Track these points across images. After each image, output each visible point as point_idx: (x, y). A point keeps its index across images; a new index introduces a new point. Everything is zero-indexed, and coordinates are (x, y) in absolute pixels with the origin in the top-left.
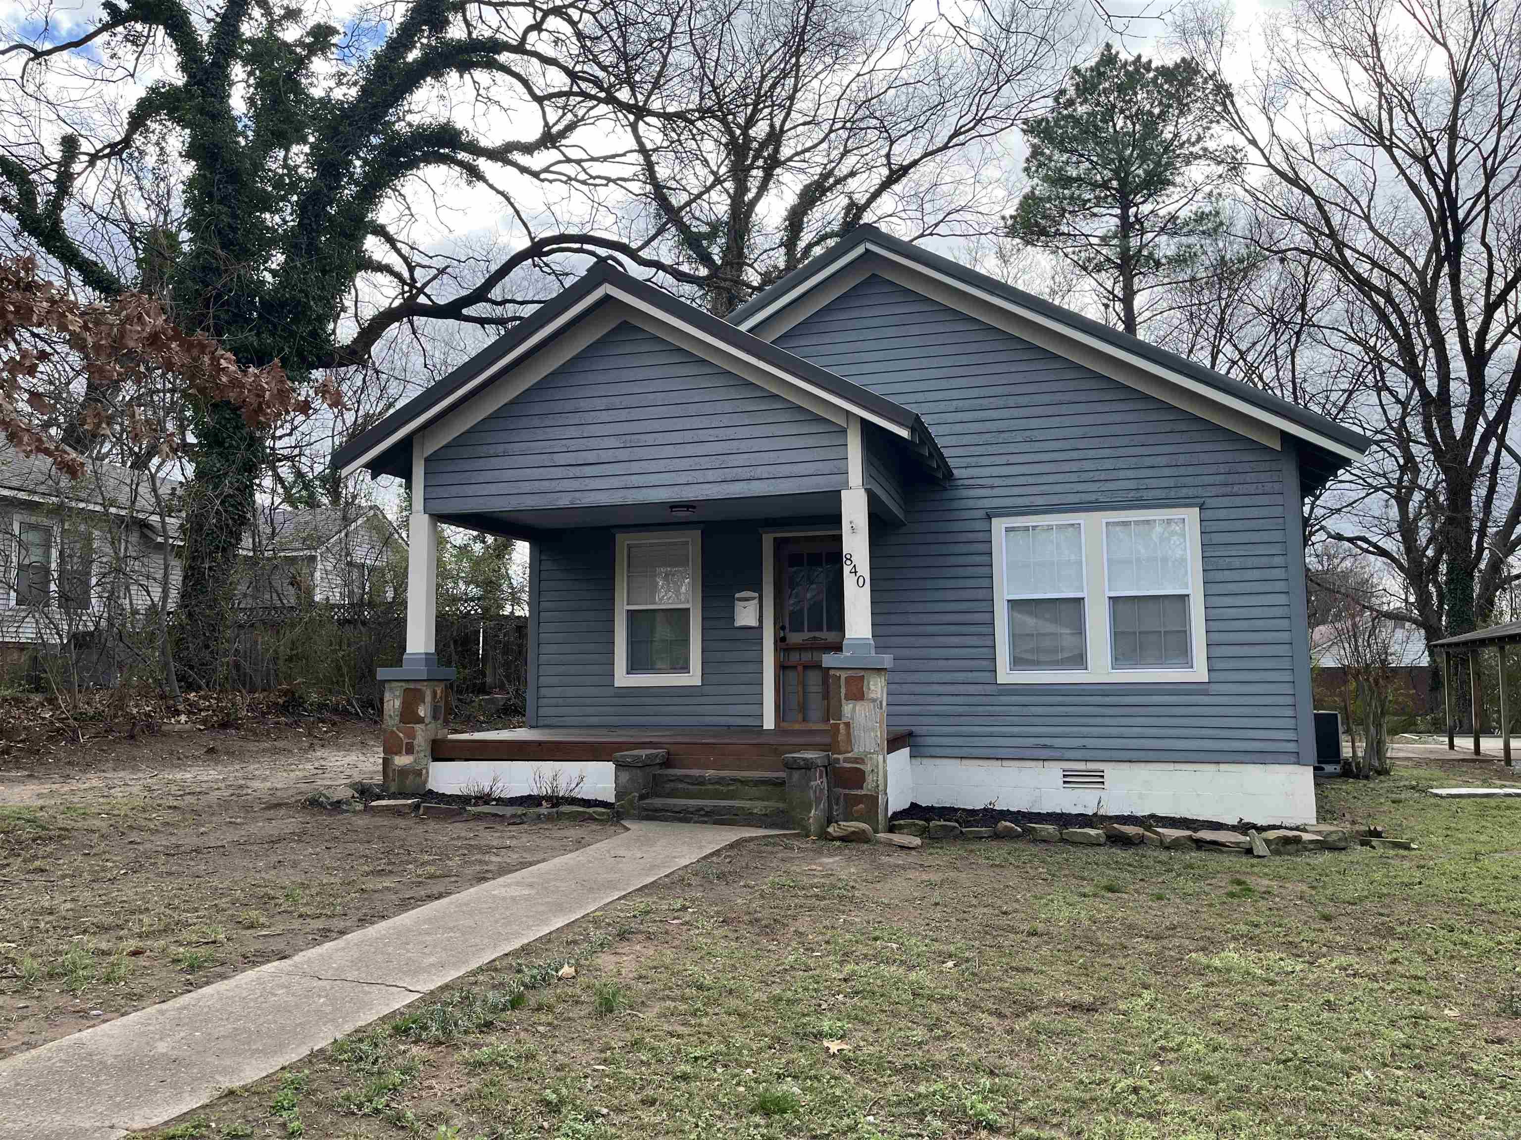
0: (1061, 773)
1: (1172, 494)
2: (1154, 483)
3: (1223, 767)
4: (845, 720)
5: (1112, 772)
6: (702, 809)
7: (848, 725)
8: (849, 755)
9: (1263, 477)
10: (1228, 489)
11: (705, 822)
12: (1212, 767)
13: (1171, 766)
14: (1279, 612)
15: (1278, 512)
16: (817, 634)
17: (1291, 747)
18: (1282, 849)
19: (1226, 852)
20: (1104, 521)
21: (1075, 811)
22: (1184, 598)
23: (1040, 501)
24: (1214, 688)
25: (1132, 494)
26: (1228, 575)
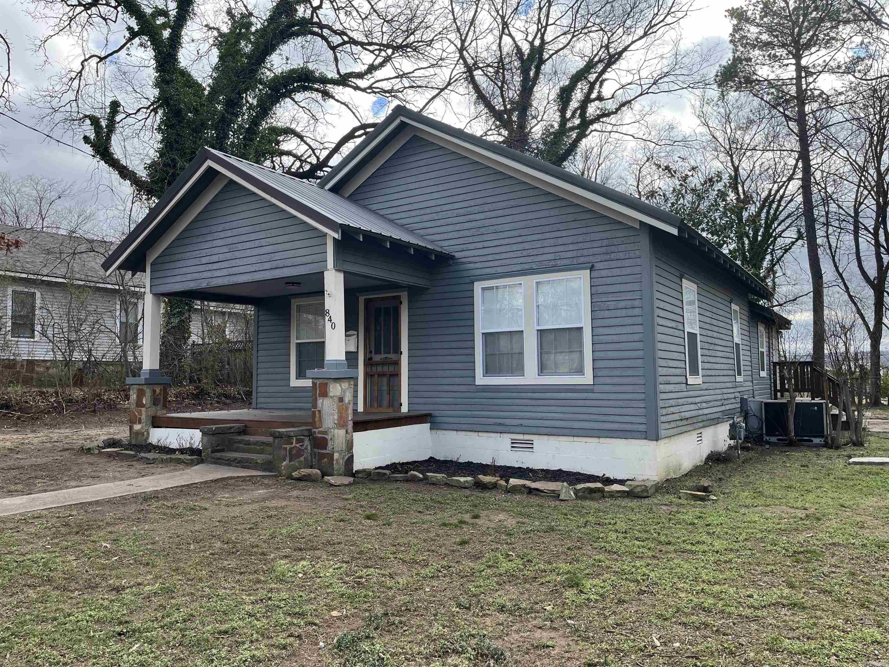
0: (510, 441)
1: (575, 262)
2: (563, 255)
3: (602, 440)
4: (318, 409)
5: (539, 442)
6: (236, 459)
7: (319, 411)
8: (320, 429)
9: (629, 247)
10: (607, 257)
11: (237, 467)
12: (595, 440)
13: (571, 439)
14: (637, 337)
15: (637, 270)
16: (388, 356)
17: (642, 428)
18: (588, 495)
19: (543, 496)
20: (535, 281)
21: (517, 466)
22: (580, 329)
23: (500, 270)
24: (597, 388)
25: (553, 263)
26: (607, 314)
